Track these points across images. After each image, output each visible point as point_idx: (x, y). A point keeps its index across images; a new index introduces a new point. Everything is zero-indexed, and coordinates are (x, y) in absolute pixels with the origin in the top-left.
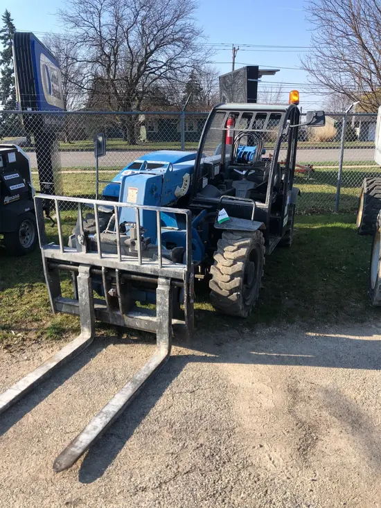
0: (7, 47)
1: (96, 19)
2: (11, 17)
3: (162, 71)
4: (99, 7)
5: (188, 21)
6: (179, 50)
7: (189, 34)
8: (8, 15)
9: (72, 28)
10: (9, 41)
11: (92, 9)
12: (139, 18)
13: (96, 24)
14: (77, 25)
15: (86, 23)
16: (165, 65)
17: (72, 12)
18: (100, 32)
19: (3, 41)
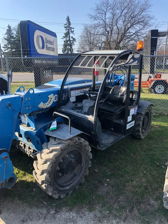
0: (67, 31)
1: (104, 17)
2: (69, 19)
3: (132, 37)
4: (105, 10)
5: (147, 13)
6: (142, 27)
7: (148, 19)
8: (68, 17)
9: (93, 21)
10: (68, 28)
11: (102, 12)
12: (123, 13)
13: (104, 19)
14: (95, 19)
15: (99, 18)
16: (134, 34)
17: (94, 14)
18: (105, 21)
19: (66, 28)
